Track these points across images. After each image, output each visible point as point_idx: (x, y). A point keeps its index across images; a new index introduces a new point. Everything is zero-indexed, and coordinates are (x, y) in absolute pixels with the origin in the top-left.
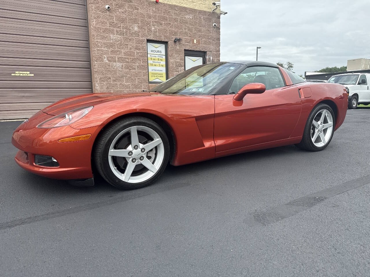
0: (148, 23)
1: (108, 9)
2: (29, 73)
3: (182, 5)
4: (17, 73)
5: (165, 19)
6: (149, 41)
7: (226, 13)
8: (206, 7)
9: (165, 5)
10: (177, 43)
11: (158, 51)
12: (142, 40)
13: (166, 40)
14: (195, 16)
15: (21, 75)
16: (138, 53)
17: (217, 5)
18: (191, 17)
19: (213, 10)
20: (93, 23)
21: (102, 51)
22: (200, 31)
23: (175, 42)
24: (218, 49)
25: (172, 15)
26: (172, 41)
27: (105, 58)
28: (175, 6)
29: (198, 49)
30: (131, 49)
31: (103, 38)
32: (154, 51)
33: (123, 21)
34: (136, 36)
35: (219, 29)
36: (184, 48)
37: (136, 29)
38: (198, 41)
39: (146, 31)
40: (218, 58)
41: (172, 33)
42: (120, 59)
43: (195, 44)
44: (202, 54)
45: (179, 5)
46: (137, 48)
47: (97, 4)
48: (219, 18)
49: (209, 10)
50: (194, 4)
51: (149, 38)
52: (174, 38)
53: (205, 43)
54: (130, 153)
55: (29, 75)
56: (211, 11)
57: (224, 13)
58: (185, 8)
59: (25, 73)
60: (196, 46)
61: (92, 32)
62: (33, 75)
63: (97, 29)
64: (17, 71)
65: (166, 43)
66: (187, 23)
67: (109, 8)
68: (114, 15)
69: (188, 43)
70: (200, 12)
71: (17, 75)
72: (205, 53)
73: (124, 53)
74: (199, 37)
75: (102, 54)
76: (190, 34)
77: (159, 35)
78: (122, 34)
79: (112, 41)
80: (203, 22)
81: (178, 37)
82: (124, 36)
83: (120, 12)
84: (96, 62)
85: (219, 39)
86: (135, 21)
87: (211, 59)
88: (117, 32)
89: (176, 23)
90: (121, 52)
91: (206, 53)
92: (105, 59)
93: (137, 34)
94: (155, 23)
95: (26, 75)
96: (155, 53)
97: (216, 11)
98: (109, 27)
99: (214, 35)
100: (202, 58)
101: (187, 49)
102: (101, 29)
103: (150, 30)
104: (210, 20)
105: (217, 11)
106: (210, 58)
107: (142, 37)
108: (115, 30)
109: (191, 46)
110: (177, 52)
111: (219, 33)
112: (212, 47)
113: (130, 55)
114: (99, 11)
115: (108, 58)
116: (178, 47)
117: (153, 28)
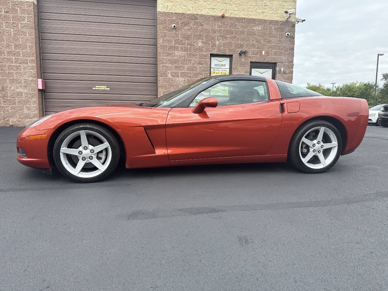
0: (213, 38)
1: (174, 28)
2: (106, 87)
3: (251, 17)
4: (97, 88)
5: (231, 32)
6: (212, 55)
7: (304, 20)
8: (279, 16)
9: (231, 18)
10: (243, 55)
11: (222, 65)
12: (205, 54)
13: (231, 54)
14: (264, 27)
15: (100, 89)
16: (200, 68)
17: (289, 13)
18: (260, 29)
19: (287, 19)
20: (160, 41)
21: (167, 67)
22: (269, 42)
23: (240, 54)
24: (290, 60)
25: (238, 28)
26: (237, 54)
27: (169, 73)
28: (242, 19)
29: (266, 61)
30: (194, 64)
31: (169, 55)
32: (218, 65)
33: (187, 38)
34: (200, 52)
35: (294, 38)
36: (250, 60)
37: (200, 44)
38: (267, 53)
39: (210, 46)
40: (291, 70)
41: (237, 46)
42: (183, 74)
43: (264, 56)
44: (272, 66)
45: (247, 17)
46: (199, 64)
47: (164, 24)
48: (294, 26)
49: (281, 20)
50: (265, 14)
51: (212, 52)
52: (239, 50)
53: (276, 54)
54: (81, 153)
55: (106, 89)
56: (284, 19)
57: (301, 21)
58: (254, 20)
59: (104, 87)
60: (265, 57)
61: (159, 50)
62: (109, 89)
63: (164, 47)
64: (97, 85)
65: (230, 56)
66: (255, 34)
67: (174, 26)
68: (180, 32)
69: (255, 55)
70: (271, 22)
71: (96, 89)
72: (275, 64)
73: (187, 68)
74: (269, 48)
75: (166, 70)
76: (258, 46)
77: (223, 49)
78: (186, 50)
79: (176, 57)
80: (274, 32)
81: (244, 50)
82: (188, 52)
83: (185, 30)
84: (160, 78)
85: (292, 49)
86: (199, 37)
87: (282, 70)
88: (181, 48)
89: (242, 36)
90: (184, 68)
91: (277, 65)
92: (169, 75)
93: (200, 49)
94: (220, 38)
95: (104, 89)
96: (219, 67)
97: (290, 20)
98: (175, 44)
99: (287, 45)
100: (272, 70)
101: (253, 61)
102: (166, 47)
103: (214, 45)
104: (282, 30)
105: (292, 19)
106: (280, 70)
107: (205, 52)
108: (180, 47)
109: (258, 58)
110: (242, 65)
111: (293, 43)
112: (284, 58)
113: (193, 70)
114: (166, 31)
115: (171, 73)
116: (243, 60)
117: (217, 43)
